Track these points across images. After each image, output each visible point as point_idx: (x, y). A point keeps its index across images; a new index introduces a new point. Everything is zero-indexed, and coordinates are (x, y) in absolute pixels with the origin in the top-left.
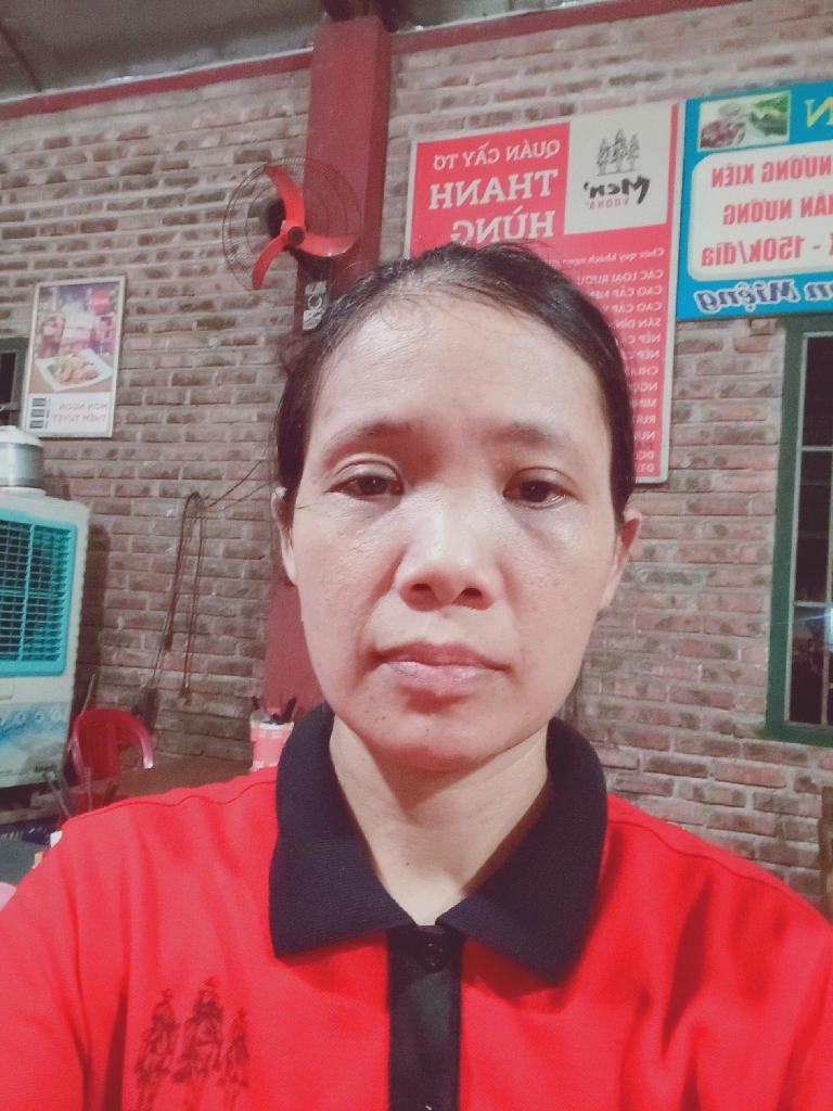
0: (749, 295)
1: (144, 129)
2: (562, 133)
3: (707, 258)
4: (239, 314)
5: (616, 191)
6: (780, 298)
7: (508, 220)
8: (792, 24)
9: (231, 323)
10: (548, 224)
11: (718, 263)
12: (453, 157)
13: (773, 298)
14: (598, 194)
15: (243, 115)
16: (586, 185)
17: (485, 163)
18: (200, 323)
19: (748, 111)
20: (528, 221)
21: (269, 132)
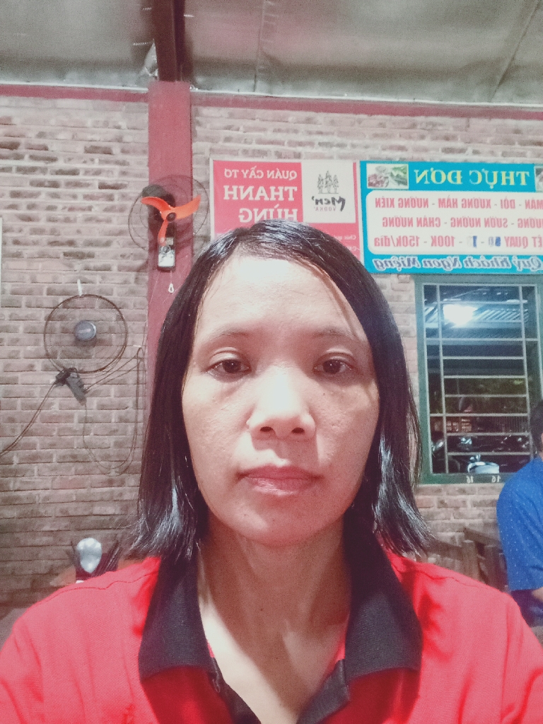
0: (398, 263)
1: (9, 119)
2: (297, 167)
3: (376, 242)
4: (96, 250)
5: (329, 202)
6: (412, 266)
7: (272, 211)
8: (405, 131)
9: (91, 256)
10: (295, 216)
11: (382, 245)
12: (236, 171)
13: (409, 265)
14: (319, 203)
15: (89, 123)
16: (313, 198)
17: (255, 177)
18: (65, 254)
19: (390, 171)
20: (283, 214)
21: (110, 137)
